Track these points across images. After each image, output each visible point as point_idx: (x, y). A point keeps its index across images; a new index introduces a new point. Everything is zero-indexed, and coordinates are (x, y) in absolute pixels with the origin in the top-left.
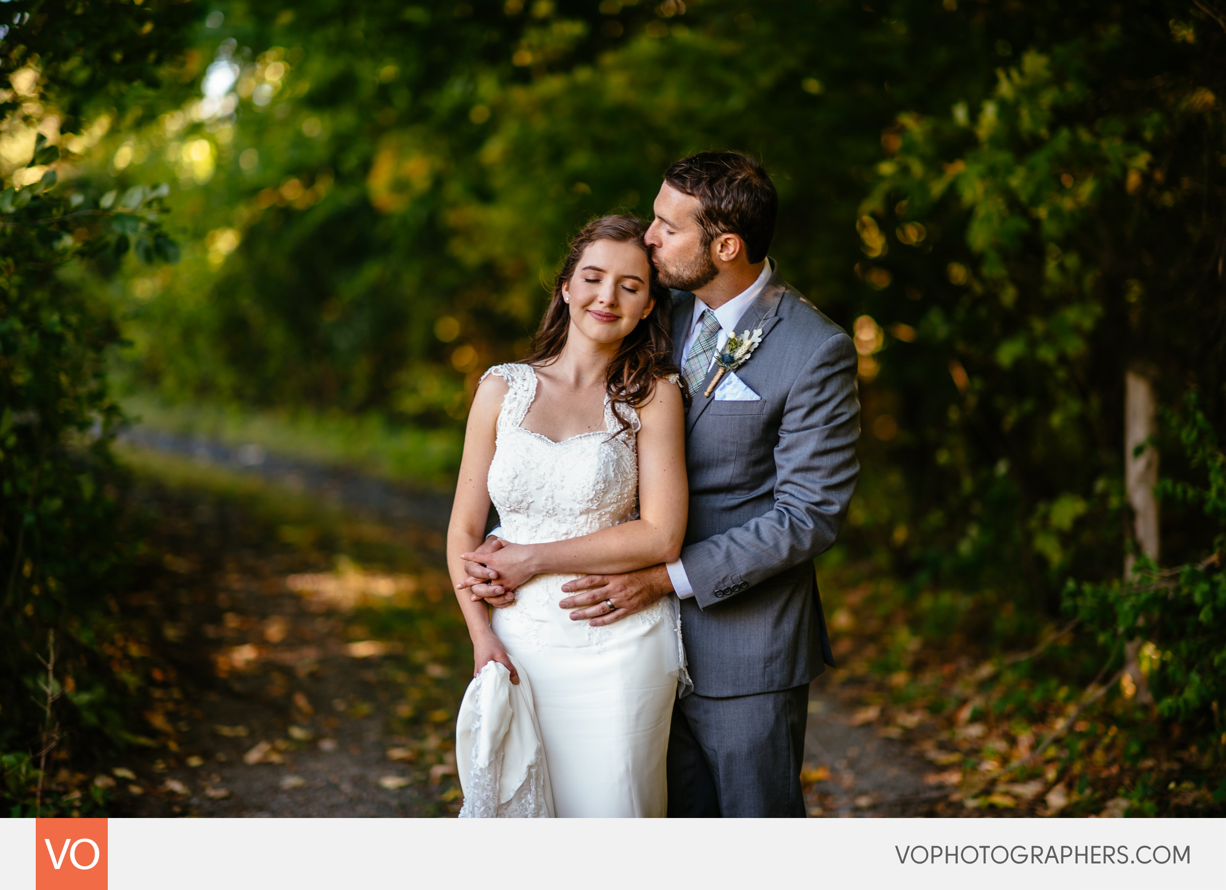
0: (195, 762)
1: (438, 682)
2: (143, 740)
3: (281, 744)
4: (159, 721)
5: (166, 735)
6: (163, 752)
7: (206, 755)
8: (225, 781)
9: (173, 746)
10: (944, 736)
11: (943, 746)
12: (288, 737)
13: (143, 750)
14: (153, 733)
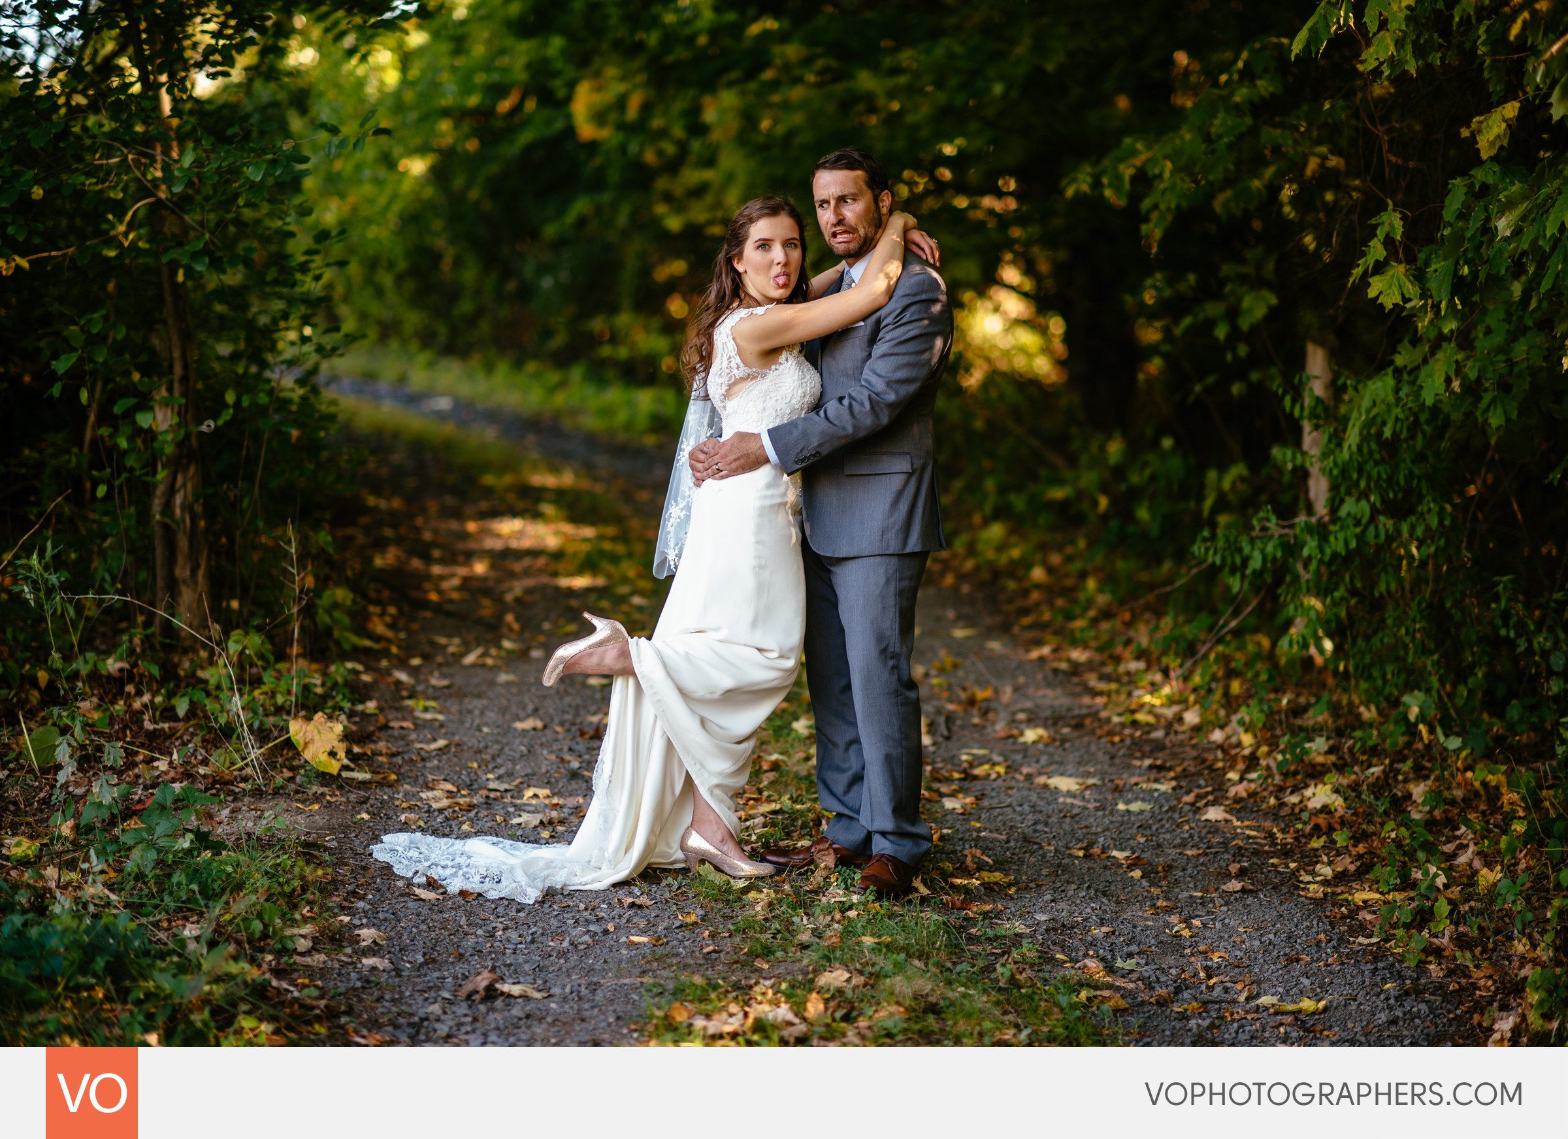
0: (416, 662)
1: (640, 609)
2: (367, 643)
3: (493, 651)
4: (380, 628)
5: (388, 641)
6: (386, 653)
7: (426, 657)
8: (443, 676)
9: (394, 650)
10: (1109, 669)
11: (1103, 677)
12: (499, 647)
13: (367, 651)
14: (377, 639)
